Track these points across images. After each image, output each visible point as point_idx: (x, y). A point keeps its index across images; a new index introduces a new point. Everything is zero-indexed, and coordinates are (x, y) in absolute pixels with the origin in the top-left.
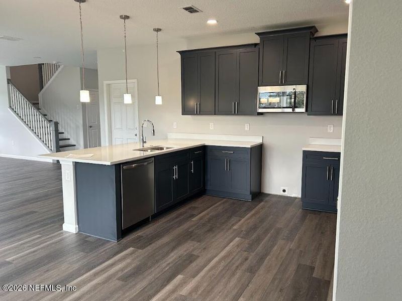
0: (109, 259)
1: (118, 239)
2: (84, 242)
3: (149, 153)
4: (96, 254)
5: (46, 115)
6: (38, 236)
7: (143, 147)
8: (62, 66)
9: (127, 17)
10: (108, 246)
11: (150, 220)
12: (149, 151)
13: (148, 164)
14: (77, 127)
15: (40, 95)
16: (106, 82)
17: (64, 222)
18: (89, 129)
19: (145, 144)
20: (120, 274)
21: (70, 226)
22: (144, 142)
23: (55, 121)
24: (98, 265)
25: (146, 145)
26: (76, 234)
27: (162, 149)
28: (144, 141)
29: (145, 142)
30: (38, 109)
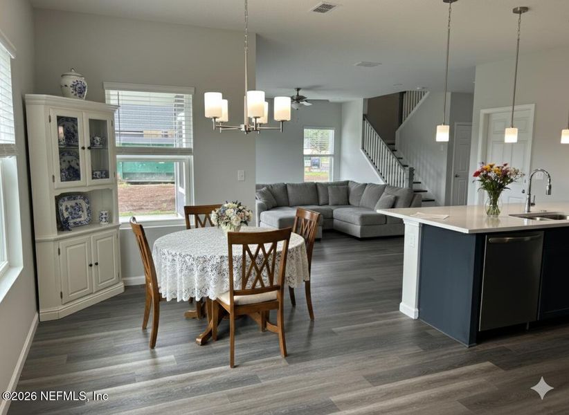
0: (452, 367)
1: (470, 344)
2: (424, 334)
3: (538, 222)
4: (435, 355)
5: (402, 158)
6: (370, 310)
7: (529, 211)
8: (428, 93)
9: (525, 9)
10: (454, 349)
11: (527, 328)
12: (538, 219)
13: (532, 239)
14: (439, 175)
15: (397, 133)
16: (484, 111)
17: (401, 301)
18: (454, 180)
19: (531, 207)
20: (465, 396)
21: (409, 307)
22: (531, 204)
23: (411, 166)
24: (437, 371)
25: (534, 210)
26: (415, 320)
27: (562, 217)
28: (532, 202)
29: (533, 204)
30: (393, 151)
